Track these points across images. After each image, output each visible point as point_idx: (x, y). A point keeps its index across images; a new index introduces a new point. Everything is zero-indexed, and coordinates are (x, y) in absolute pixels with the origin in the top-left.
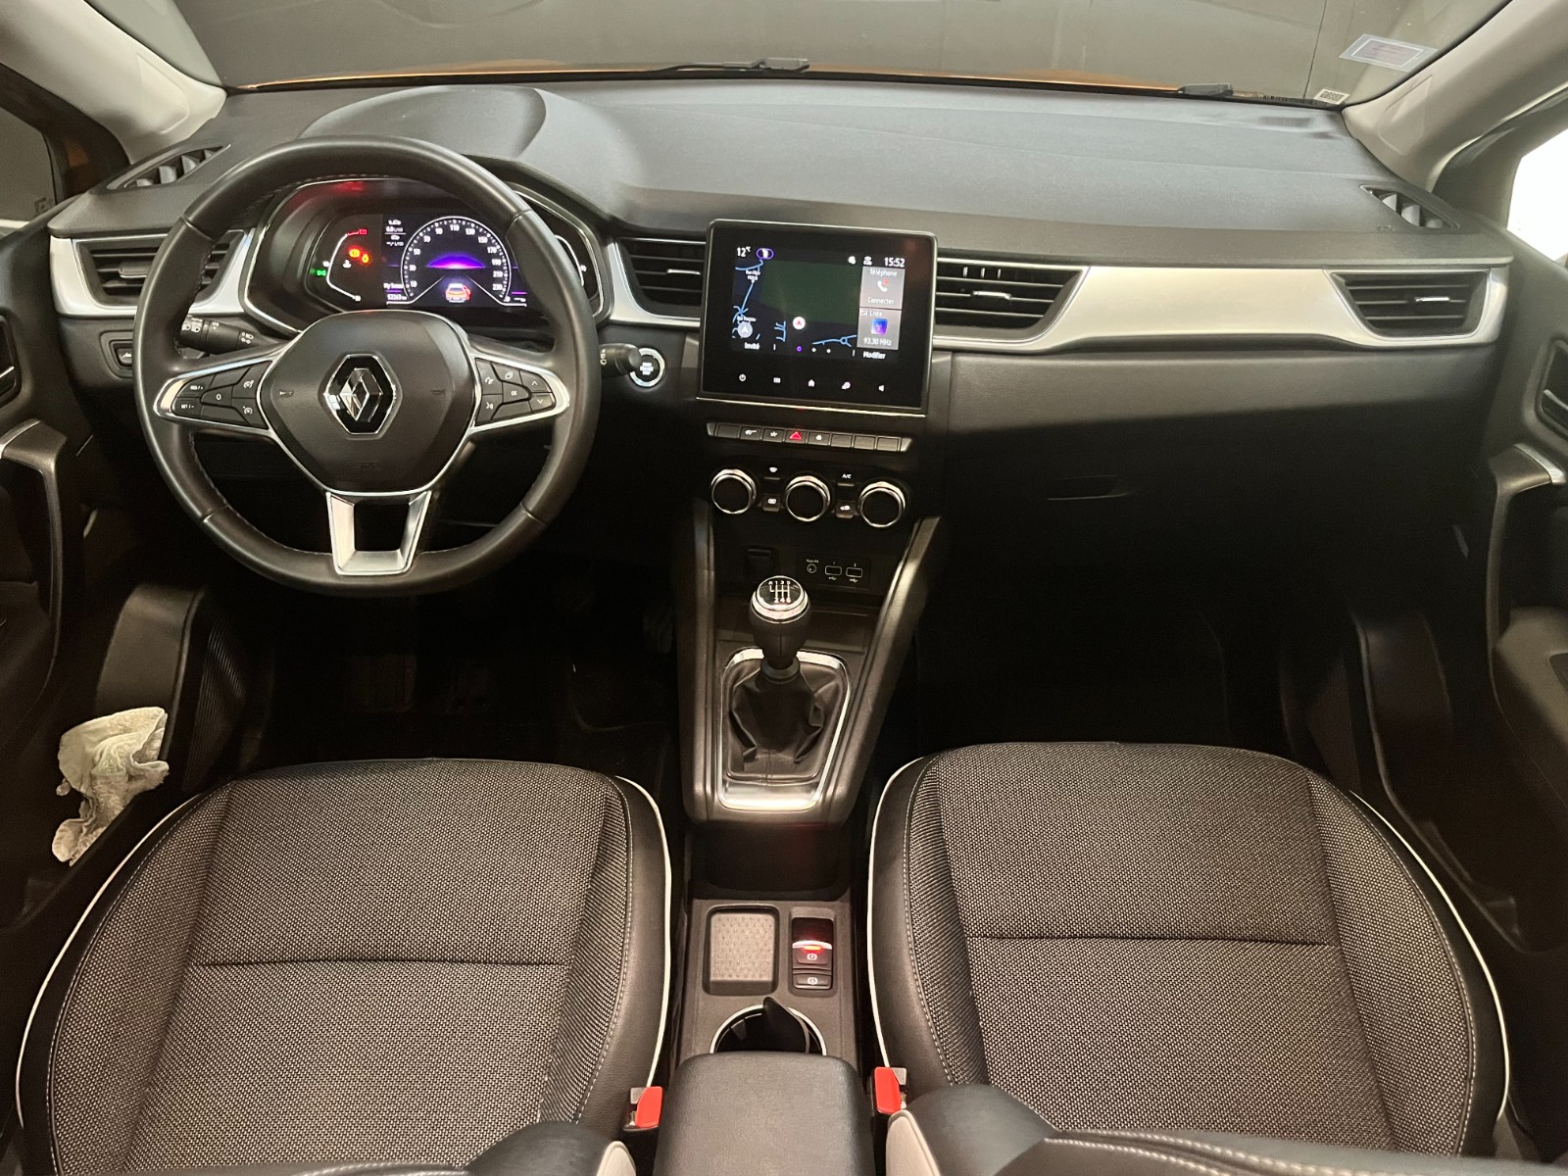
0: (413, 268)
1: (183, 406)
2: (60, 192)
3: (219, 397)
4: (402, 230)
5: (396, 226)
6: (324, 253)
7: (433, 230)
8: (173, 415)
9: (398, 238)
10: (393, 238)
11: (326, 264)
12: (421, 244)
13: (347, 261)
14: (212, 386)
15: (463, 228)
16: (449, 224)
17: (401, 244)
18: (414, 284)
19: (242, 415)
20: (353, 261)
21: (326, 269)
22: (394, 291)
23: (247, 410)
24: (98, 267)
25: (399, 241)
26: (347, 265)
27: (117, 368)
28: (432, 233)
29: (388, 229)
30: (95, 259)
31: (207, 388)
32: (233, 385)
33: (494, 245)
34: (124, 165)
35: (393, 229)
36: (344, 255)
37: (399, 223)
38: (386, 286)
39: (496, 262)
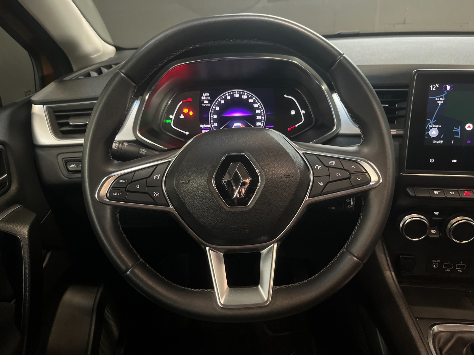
0: (215, 117)
1: (115, 194)
2: (38, 87)
3: (138, 186)
4: (209, 98)
5: (206, 96)
6: (170, 111)
7: (226, 97)
8: (108, 200)
9: (208, 102)
10: (205, 102)
11: (171, 117)
12: (219, 105)
13: (182, 115)
14: (133, 180)
15: (241, 96)
16: (233, 94)
17: (209, 105)
18: (216, 125)
19: (152, 198)
20: (184, 114)
21: (171, 119)
22: (205, 129)
23: (156, 194)
24: (57, 120)
25: (208, 103)
26: (182, 117)
27: (66, 173)
28: (225, 99)
29: (202, 98)
30: (56, 116)
31: (130, 181)
32: (147, 178)
33: (257, 103)
34: (71, 71)
35: (205, 97)
36: (180, 112)
37: (208, 95)
38: (202, 126)
39: (258, 111)
